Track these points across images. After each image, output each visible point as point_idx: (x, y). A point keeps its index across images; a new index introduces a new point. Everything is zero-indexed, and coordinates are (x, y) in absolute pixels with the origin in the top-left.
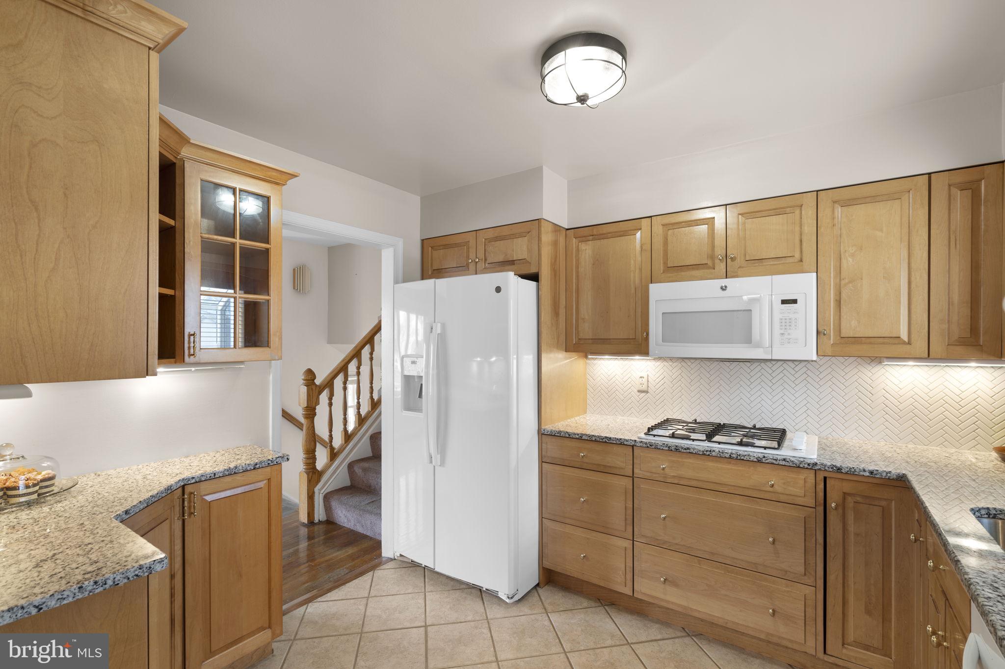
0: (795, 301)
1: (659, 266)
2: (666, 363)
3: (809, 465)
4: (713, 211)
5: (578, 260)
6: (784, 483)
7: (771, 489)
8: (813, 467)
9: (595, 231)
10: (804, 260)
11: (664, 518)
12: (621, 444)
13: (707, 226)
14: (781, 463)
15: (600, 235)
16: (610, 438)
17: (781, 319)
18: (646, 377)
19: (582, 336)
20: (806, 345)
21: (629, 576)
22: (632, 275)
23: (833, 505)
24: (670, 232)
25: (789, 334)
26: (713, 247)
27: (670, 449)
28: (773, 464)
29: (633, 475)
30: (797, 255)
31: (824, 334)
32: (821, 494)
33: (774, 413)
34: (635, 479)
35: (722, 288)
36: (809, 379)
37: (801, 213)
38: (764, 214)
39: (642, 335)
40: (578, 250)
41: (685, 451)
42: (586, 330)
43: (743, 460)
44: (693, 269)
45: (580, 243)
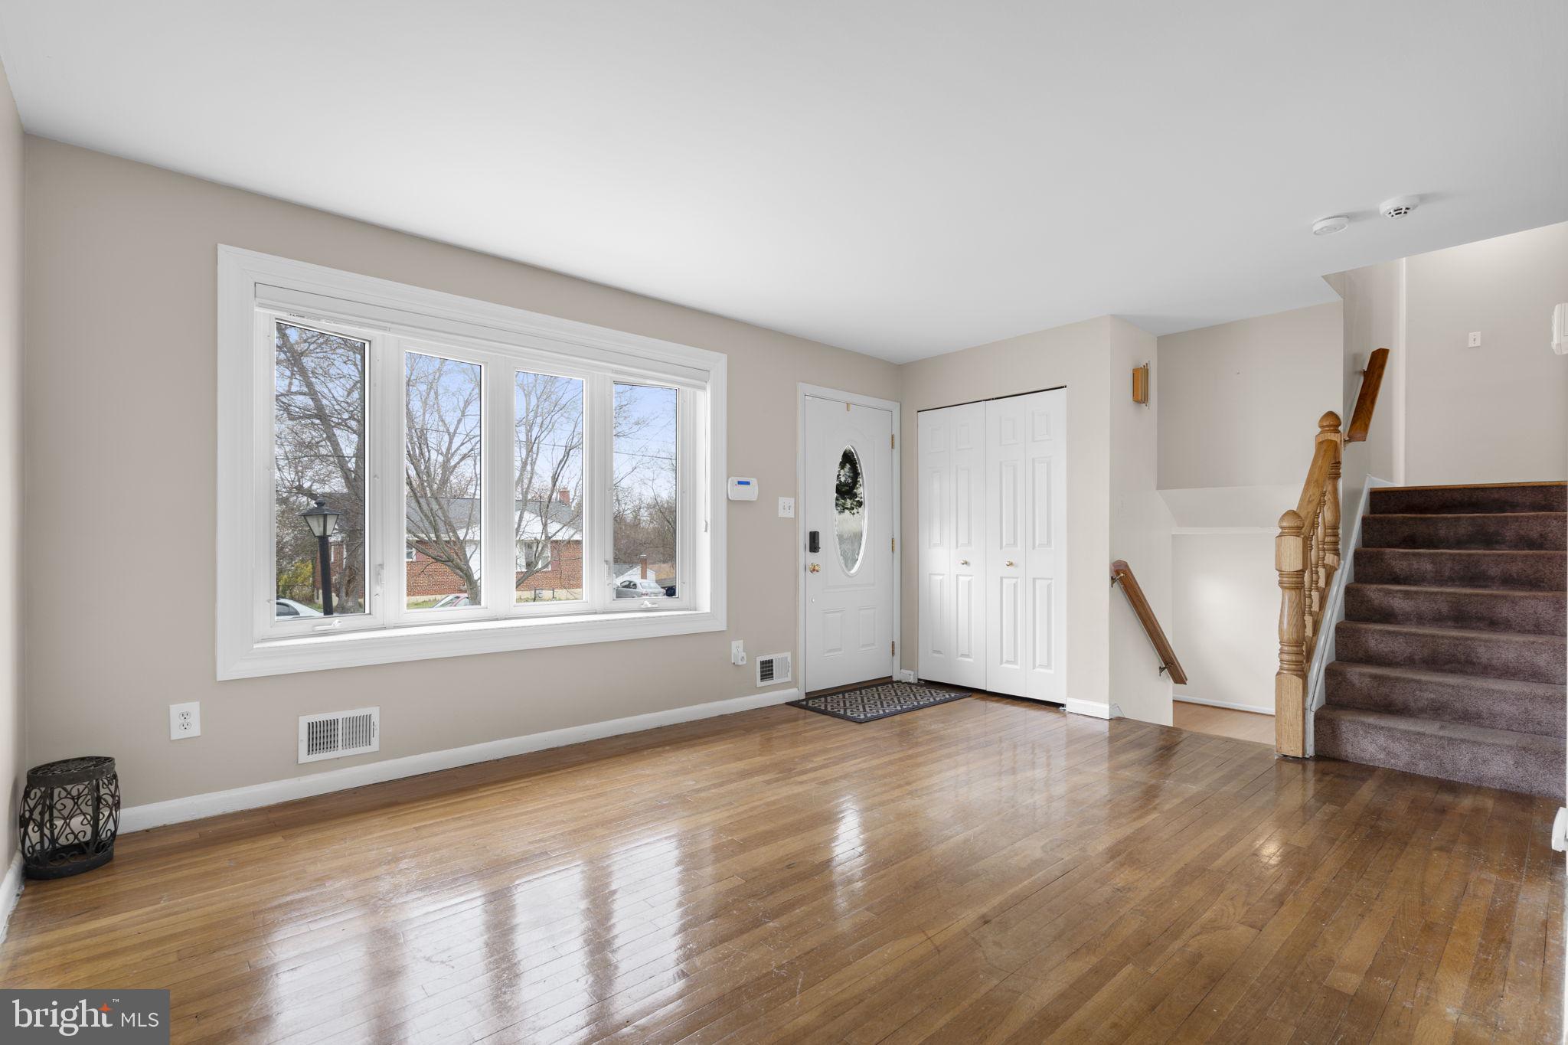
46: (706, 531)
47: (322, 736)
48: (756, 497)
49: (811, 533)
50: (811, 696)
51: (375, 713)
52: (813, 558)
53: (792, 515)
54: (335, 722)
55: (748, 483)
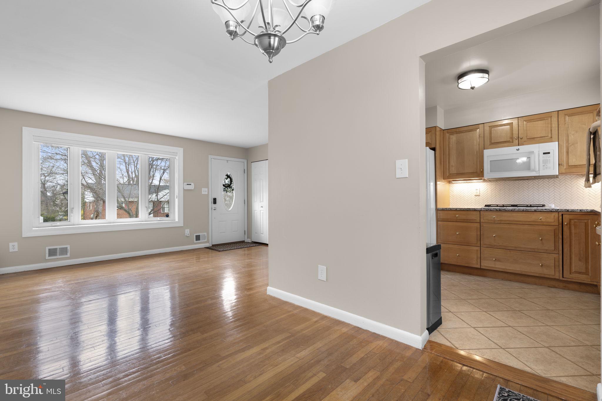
0: (549, 153)
1: (487, 142)
2: (488, 183)
3: (556, 210)
4: (513, 120)
5: (449, 142)
6: (546, 218)
7: (540, 221)
8: (557, 211)
9: (457, 130)
10: (553, 137)
11: (495, 236)
12: (475, 210)
13: (509, 126)
14: (544, 211)
15: (460, 131)
16: (470, 209)
17: (543, 160)
18: (479, 190)
19: (451, 173)
20: (554, 169)
21: (479, 261)
22: (475, 147)
23: (566, 223)
24: (492, 129)
25: (546, 165)
26: (512, 134)
27: (497, 210)
28: (541, 211)
29: (480, 222)
30: (550, 136)
31: (562, 165)
32: (561, 220)
33: (539, 200)
34: (481, 223)
35: (517, 150)
36: (555, 185)
37: (551, 120)
38: (535, 120)
39: (480, 170)
40: (449, 138)
41: (503, 210)
42: (453, 170)
43: (528, 211)
44: (503, 143)
45: (450, 135)
46: (177, 198)
47: (52, 252)
48: (193, 188)
49: (214, 198)
50: (213, 246)
51: (68, 247)
52: (214, 206)
53: (207, 193)
54: (56, 249)
55: (191, 184)
